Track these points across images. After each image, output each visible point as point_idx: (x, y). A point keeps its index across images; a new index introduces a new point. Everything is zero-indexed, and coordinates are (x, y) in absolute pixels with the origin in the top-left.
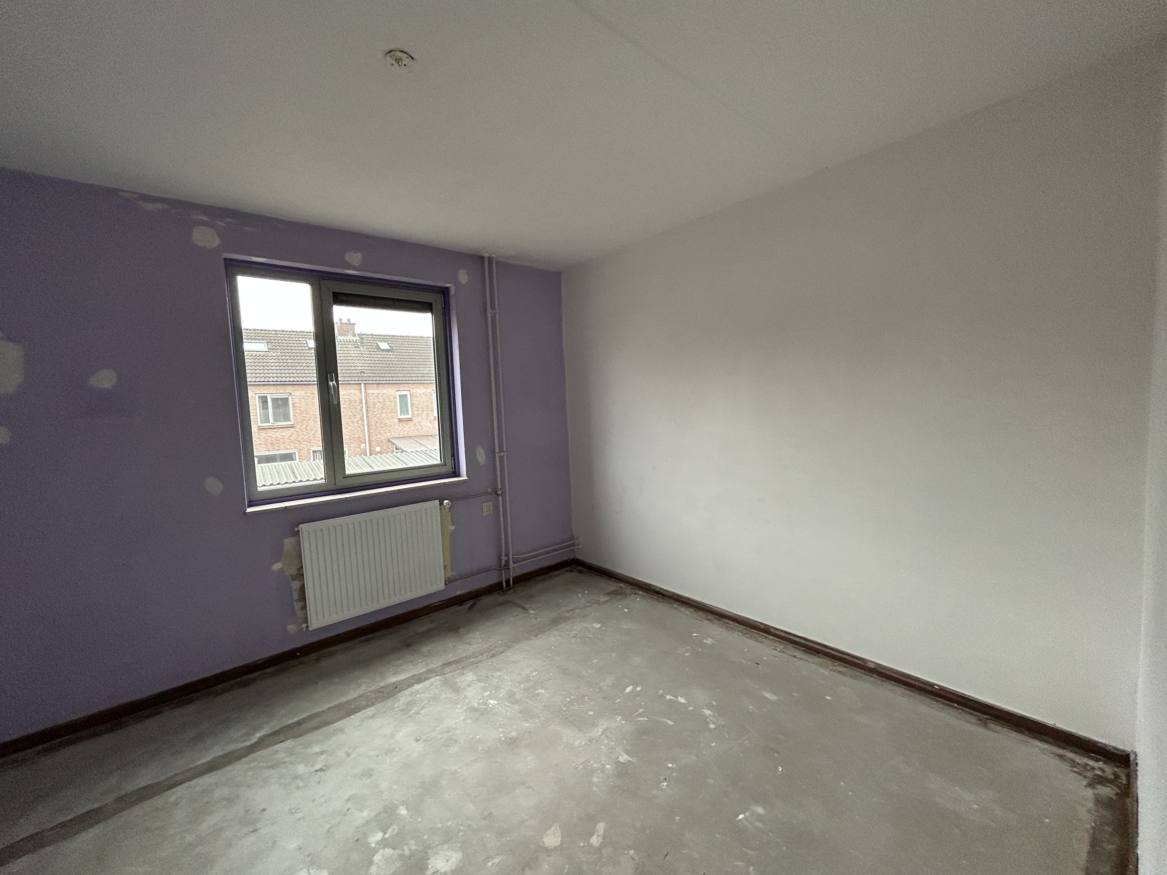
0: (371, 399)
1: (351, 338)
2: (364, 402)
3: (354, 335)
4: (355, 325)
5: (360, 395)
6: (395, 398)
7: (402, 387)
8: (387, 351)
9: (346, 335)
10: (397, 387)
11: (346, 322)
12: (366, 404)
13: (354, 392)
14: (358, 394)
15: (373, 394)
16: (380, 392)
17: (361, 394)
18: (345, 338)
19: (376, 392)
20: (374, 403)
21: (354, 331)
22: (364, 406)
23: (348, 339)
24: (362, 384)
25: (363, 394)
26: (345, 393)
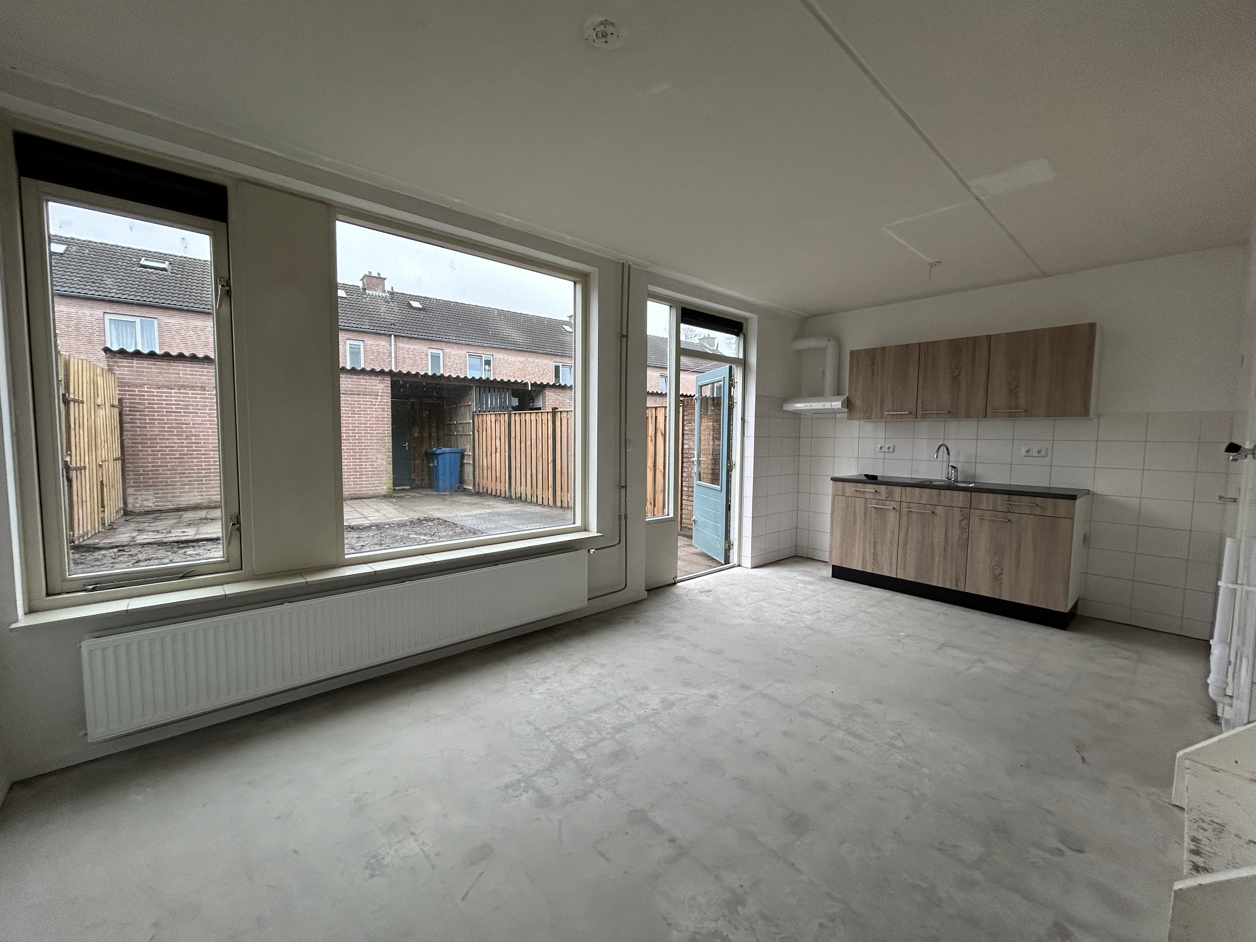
0: (401, 353)
1: (381, 294)
2: (393, 355)
3: (384, 291)
4: (386, 281)
5: (390, 348)
6: (427, 355)
7: (434, 345)
8: (419, 309)
9: (375, 290)
10: (429, 344)
11: (377, 276)
12: (396, 357)
13: (383, 343)
14: (387, 346)
15: (403, 349)
16: (411, 347)
17: (391, 346)
18: (374, 293)
19: (407, 346)
20: (404, 358)
21: (384, 287)
22: (393, 360)
23: (377, 294)
24: (393, 336)
25: (393, 346)
26: (373, 343)
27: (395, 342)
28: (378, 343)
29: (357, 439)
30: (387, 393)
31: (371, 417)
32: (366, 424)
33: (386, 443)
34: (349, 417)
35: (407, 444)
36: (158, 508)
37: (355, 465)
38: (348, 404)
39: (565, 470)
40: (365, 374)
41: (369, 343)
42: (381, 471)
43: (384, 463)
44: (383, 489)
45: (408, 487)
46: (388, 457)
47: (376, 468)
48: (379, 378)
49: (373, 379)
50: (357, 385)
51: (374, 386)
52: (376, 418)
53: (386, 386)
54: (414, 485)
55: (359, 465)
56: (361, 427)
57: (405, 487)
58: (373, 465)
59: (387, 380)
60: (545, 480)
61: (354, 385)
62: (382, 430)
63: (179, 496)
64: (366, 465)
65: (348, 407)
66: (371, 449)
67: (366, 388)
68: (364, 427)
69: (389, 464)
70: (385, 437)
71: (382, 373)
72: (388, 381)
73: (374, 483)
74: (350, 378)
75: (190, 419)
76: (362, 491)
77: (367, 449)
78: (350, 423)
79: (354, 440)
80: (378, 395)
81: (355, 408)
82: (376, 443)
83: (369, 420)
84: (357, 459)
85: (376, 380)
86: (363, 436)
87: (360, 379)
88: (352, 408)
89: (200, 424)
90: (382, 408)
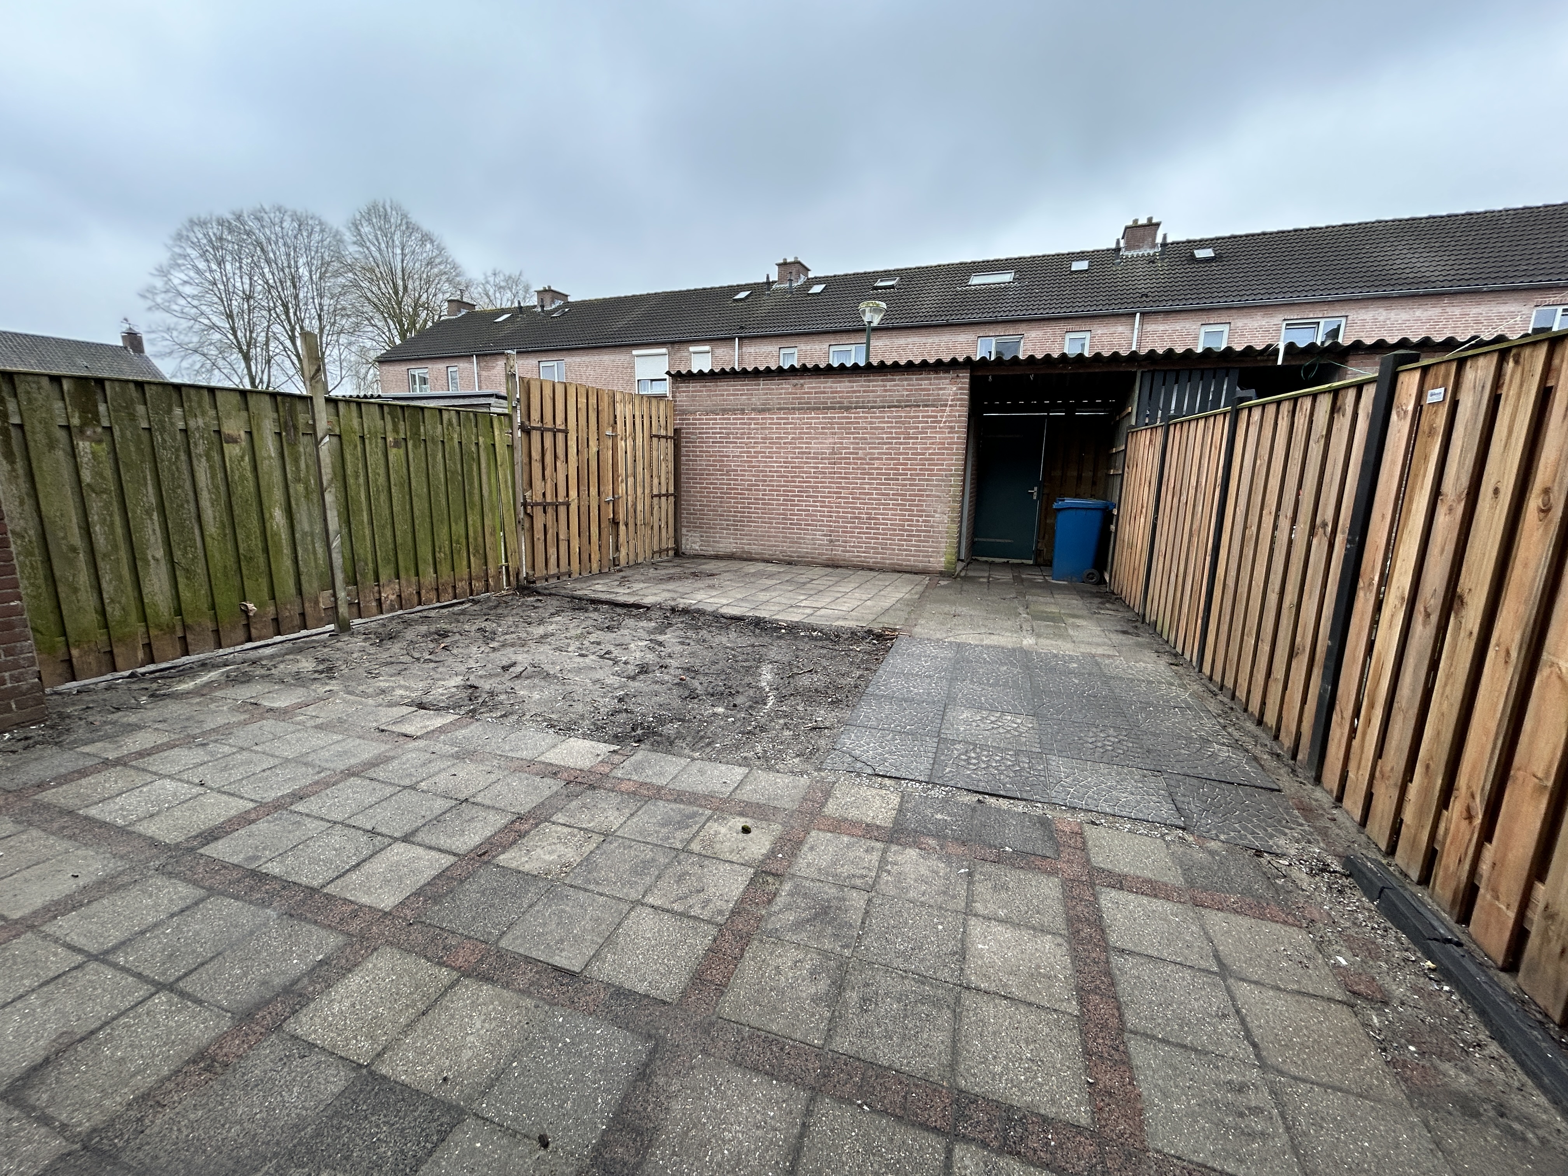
0: (1149, 341)
1: (1145, 251)
3: (1154, 246)
4: (1159, 228)
5: (1130, 335)
6: (1196, 338)
7: (1214, 318)
8: (1207, 260)
9: (1139, 247)
10: (1204, 317)
11: (1148, 222)
13: (1121, 329)
14: (1128, 332)
15: (1154, 333)
16: (1168, 328)
17: (1133, 332)
19: (1161, 328)
21: (1152, 239)
23: (1138, 253)
24: (1138, 315)
25: (1136, 331)
26: (1105, 331)
27: (1142, 323)
28: (1112, 330)
29: (909, 479)
30: (961, 400)
31: (933, 444)
32: (924, 454)
33: (951, 486)
34: (901, 444)
35: (1036, 489)
36: (702, 553)
37: (903, 520)
38: (900, 422)
39: (1231, 583)
40: (929, 372)
41: (1099, 332)
42: (939, 532)
43: (946, 519)
44: (940, 562)
45: (1031, 562)
46: (953, 511)
47: (932, 527)
48: (952, 374)
49: (941, 378)
50: (916, 390)
51: (941, 389)
52: (940, 443)
53: (961, 389)
54: (1040, 560)
55: (908, 520)
56: (916, 459)
57: (1024, 561)
58: (929, 521)
59: (963, 377)
60: (1195, 596)
61: (911, 390)
62: (947, 465)
63: (718, 542)
64: (918, 521)
65: (900, 428)
66: (927, 496)
67: (929, 395)
68: (921, 459)
69: (953, 521)
70: (952, 475)
71: (955, 364)
72: (965, 378)
73: (927, 552)
74: (906, 380)
75: (730, 450)
76: (909, 560)
77: (922, 496)
78: (901, 454)
79: (904, 480)
80: (946, 405)
81: (910, 428)
82: (936, 486)
83: (929, 449)
84: (906, 510)
85: (946, 378)
86: (918, 475)
87: (921, 379)
88: (906, 428)
89: (738, 457)
90: (951, 427)
